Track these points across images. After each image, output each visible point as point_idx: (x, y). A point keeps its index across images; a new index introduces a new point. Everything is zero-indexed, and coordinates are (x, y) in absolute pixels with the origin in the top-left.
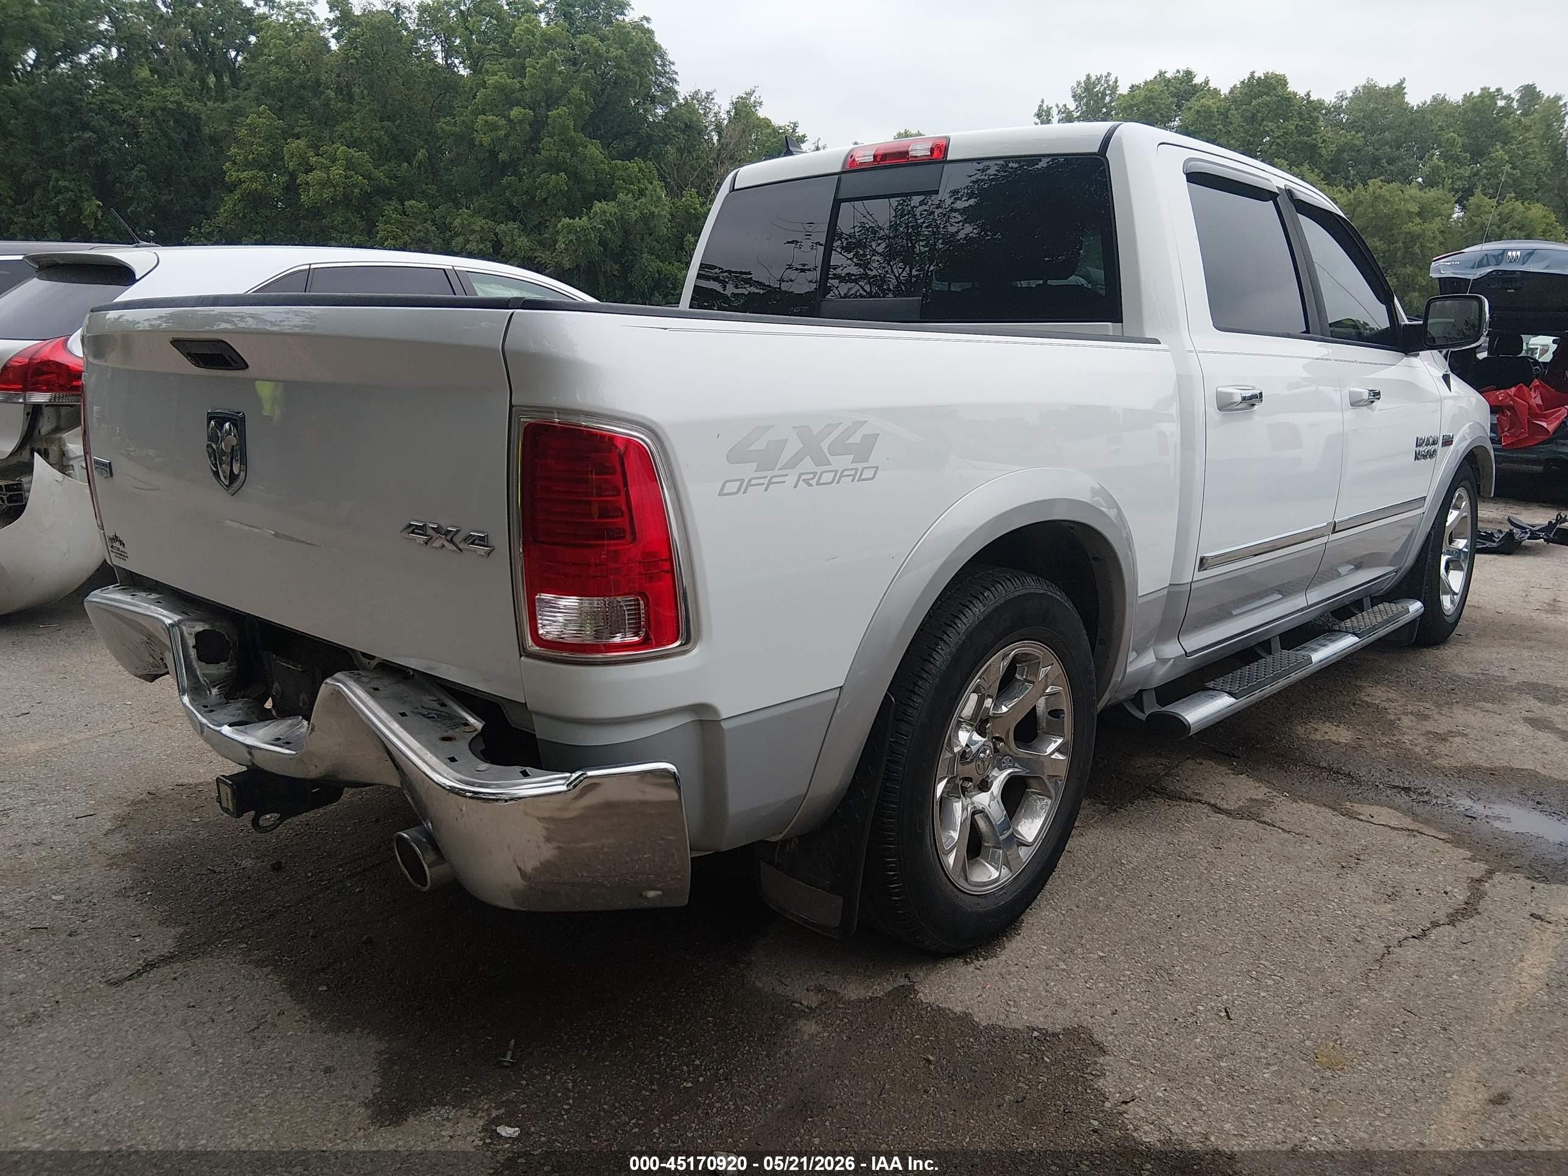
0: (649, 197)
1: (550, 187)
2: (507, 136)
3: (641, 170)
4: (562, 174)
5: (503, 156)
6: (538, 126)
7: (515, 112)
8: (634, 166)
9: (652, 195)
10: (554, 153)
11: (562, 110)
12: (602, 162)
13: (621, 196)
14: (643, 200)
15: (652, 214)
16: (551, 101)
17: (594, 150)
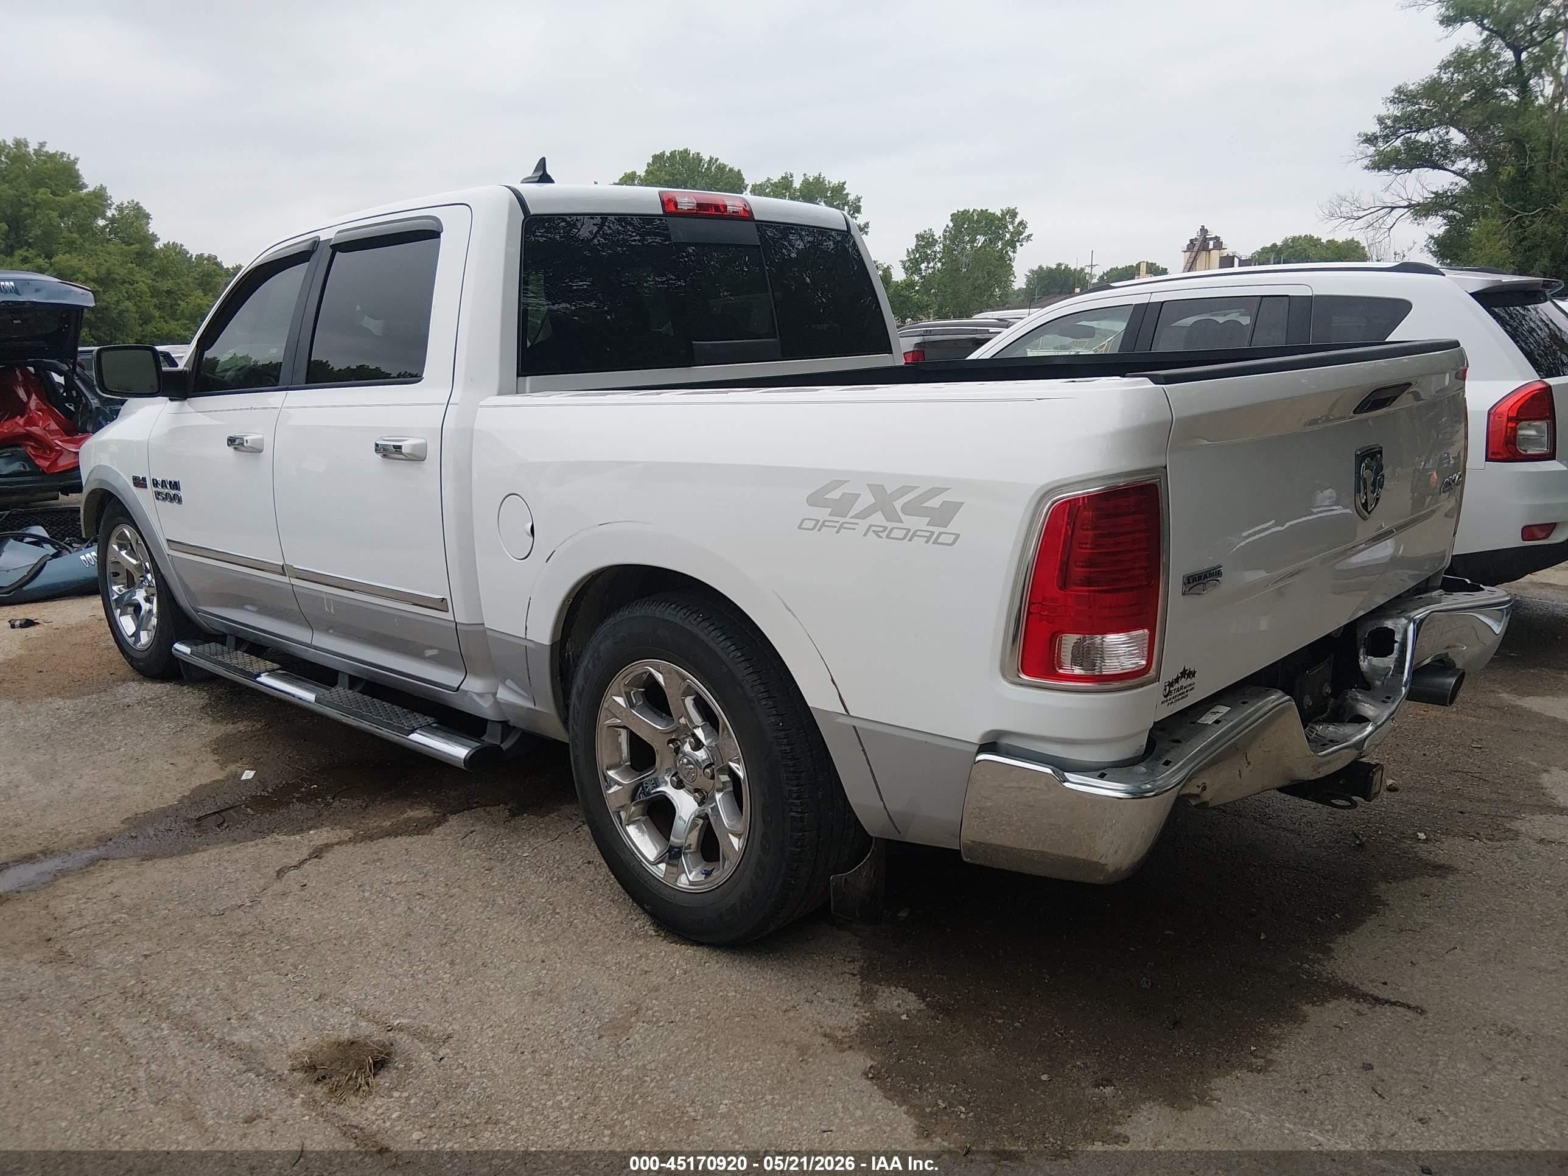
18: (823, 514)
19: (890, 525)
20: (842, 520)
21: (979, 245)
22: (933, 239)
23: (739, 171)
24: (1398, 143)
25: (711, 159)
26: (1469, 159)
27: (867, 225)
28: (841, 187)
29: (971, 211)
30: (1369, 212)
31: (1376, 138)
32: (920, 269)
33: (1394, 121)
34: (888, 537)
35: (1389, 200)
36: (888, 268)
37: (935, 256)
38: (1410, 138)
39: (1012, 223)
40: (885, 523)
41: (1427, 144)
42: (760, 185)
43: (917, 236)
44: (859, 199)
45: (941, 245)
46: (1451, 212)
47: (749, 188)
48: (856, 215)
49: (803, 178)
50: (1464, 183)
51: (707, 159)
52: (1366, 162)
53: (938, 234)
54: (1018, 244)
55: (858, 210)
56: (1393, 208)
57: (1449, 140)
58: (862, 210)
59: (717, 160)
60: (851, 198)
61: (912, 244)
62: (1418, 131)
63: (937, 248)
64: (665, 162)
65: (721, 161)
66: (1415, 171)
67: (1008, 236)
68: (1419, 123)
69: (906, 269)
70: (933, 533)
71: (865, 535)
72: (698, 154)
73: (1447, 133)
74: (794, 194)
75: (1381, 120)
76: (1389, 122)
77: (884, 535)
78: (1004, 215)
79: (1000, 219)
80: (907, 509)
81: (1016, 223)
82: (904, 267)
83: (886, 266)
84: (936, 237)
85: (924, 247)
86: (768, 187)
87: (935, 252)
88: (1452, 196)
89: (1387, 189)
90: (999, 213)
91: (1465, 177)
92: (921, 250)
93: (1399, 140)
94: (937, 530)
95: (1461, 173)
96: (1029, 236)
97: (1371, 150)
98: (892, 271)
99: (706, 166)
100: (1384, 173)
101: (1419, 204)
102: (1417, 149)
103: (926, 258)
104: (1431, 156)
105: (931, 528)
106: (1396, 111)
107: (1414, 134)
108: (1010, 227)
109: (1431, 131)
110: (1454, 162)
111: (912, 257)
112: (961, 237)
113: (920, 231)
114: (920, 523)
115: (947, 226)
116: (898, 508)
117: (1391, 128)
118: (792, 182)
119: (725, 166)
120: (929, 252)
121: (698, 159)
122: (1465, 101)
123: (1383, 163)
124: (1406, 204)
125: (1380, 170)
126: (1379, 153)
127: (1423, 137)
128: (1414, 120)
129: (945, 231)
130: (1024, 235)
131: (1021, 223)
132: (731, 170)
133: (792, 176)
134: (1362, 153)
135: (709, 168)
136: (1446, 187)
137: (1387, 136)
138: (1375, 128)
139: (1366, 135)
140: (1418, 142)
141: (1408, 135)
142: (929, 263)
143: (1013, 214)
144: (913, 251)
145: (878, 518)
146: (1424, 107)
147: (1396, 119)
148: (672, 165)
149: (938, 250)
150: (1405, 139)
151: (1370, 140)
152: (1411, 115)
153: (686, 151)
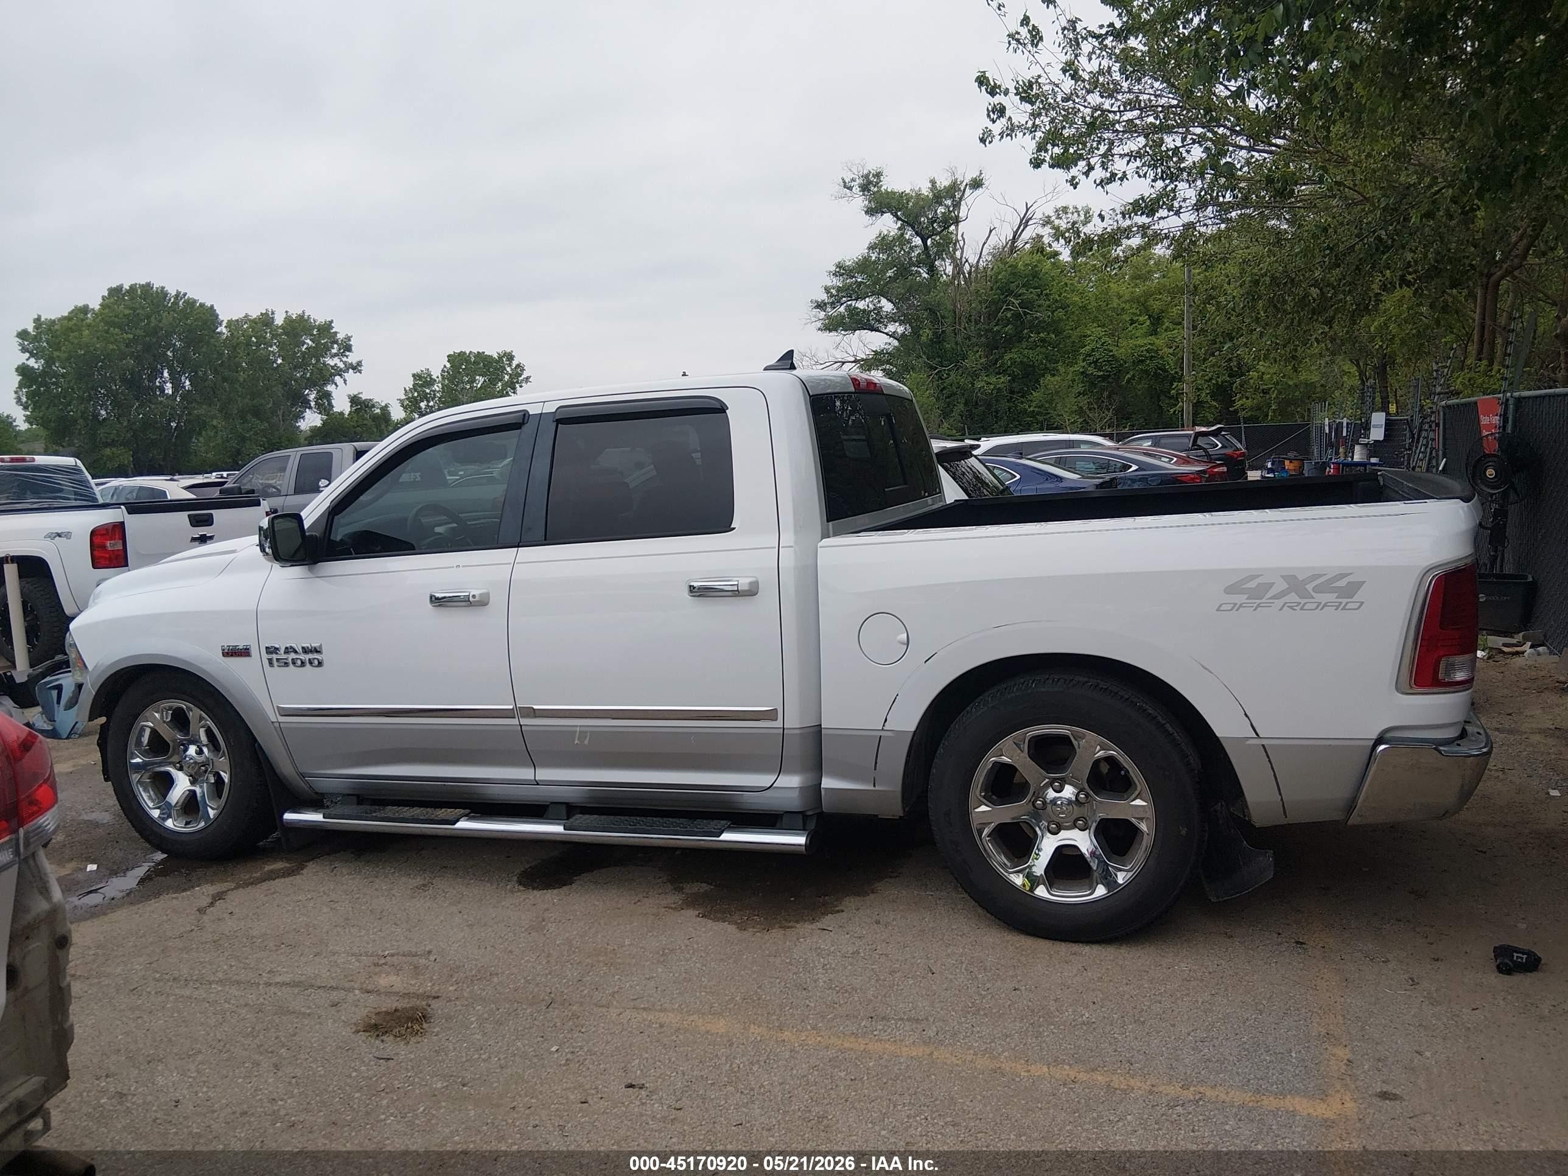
18: (1241, 598)
19: (1303, 601)
20: (1258, 601)
21: (479, 386)
22: (431, 378)
23: (212, 306)
24: (842, 309)
25: (178, 293)
26: (897, 324)
27: (359, 364)
28: (328, 325)
29: (468, 352)
30: (824, 366)
31: (825, 304)
32: (420, 408)
33: (838, 291)
34: (1302, 609)
35: (840, 356)
36: (386, 406)
37: (434, 395)
38: (851, 305)
39: (510, 365)
40: (1298, 600)
41: (864, 311)
42: (237, 320)
43: (414, 375)
44: (349, 338)
45: (440, 385)
46: (888, 367)
47: (224, 324)
48: (347, 353)
49: (285, 316)
50: (896, 343)
51: (174, 293)
52: (819, 324)
53: (436, 373)
54: (517, 385)
55: (348, 348)
56: (843, 363)
57: (881, 308)
58: (353, 349)
59: (185, 294)
60: (340, 336)
61: (410, 383)
62: (857, 300)
63: (436, 387)
64: (124, 295)
65: (190, 295)
66: (857, 332)
67: (507, 377)
68: (855, 292)
69: (405, 408)
70: (1341, 603)
71: (1280, 610)
72: (163, 288)
73: (879, 302)
74: (275, 330)
75: (827, 290)
76: (834, 292)
77: (1297, 608)
78: (500, 358)
79: (497, 362)
80: (1317, 589)
81: (514, 366)
82: (402, 406)
83: (383, 404)
84: (434, 377)
85: (422, 386)
86: (246, 323)
87: (434, 391)
88: (887, 353)
89: (837, 347)
90: (495, 356)
91: (896, 338)
92: (419, 389)
93: (843, 307)
94: (1344, 601)
95: (892, 335)
96: (528, 378)
97: (822, 314)
98: (390, 409)
99: (172, 300)
100: (834, 333)
101: (863, 360)
102: (858, 314)
103: (425, 397)
104: (868, 320)
105: (1340, 600)
106: (837, 282)
107: (854, 302)
108: (508, 369)
109: (867, 299)
110: (886, 326)
111: (410, 395)
112: (460, 377)
113: (417, 370)
114: (1331, 597)
115: (445, 366)
116: (1310, 590)
117: (837, 296)
118: (273, 318)
119: (195, 301)
120: (428, 391)
121: (163, 293)
122: (890, 277)
123: (832, 325)
124: (853, 359)
125: (830, 331)
126: (828, 317)
127: (861, 305)
128: (853, 290)
129: (443, 371)
130: (523, 377)
131: (518, 366)
132: (202, 305)
133: (273, 313)
134: (815, 316)
135: (176, 303)
136: (883, 346)
137: (833, 303)
138: (823, 297)
139: (817, 302)
140: (857, 308)
141: (849, 303)
142: (428, 402)
143: (510, 357)
144: (410, 389)
145: (1293, 597)
146: (859, 280)
147: (839, 289)
148: (132, 299)
149: (437, 389)
150: (847, 306)
151: (821, 306)
152: (851, 285)
153: (148, 284)
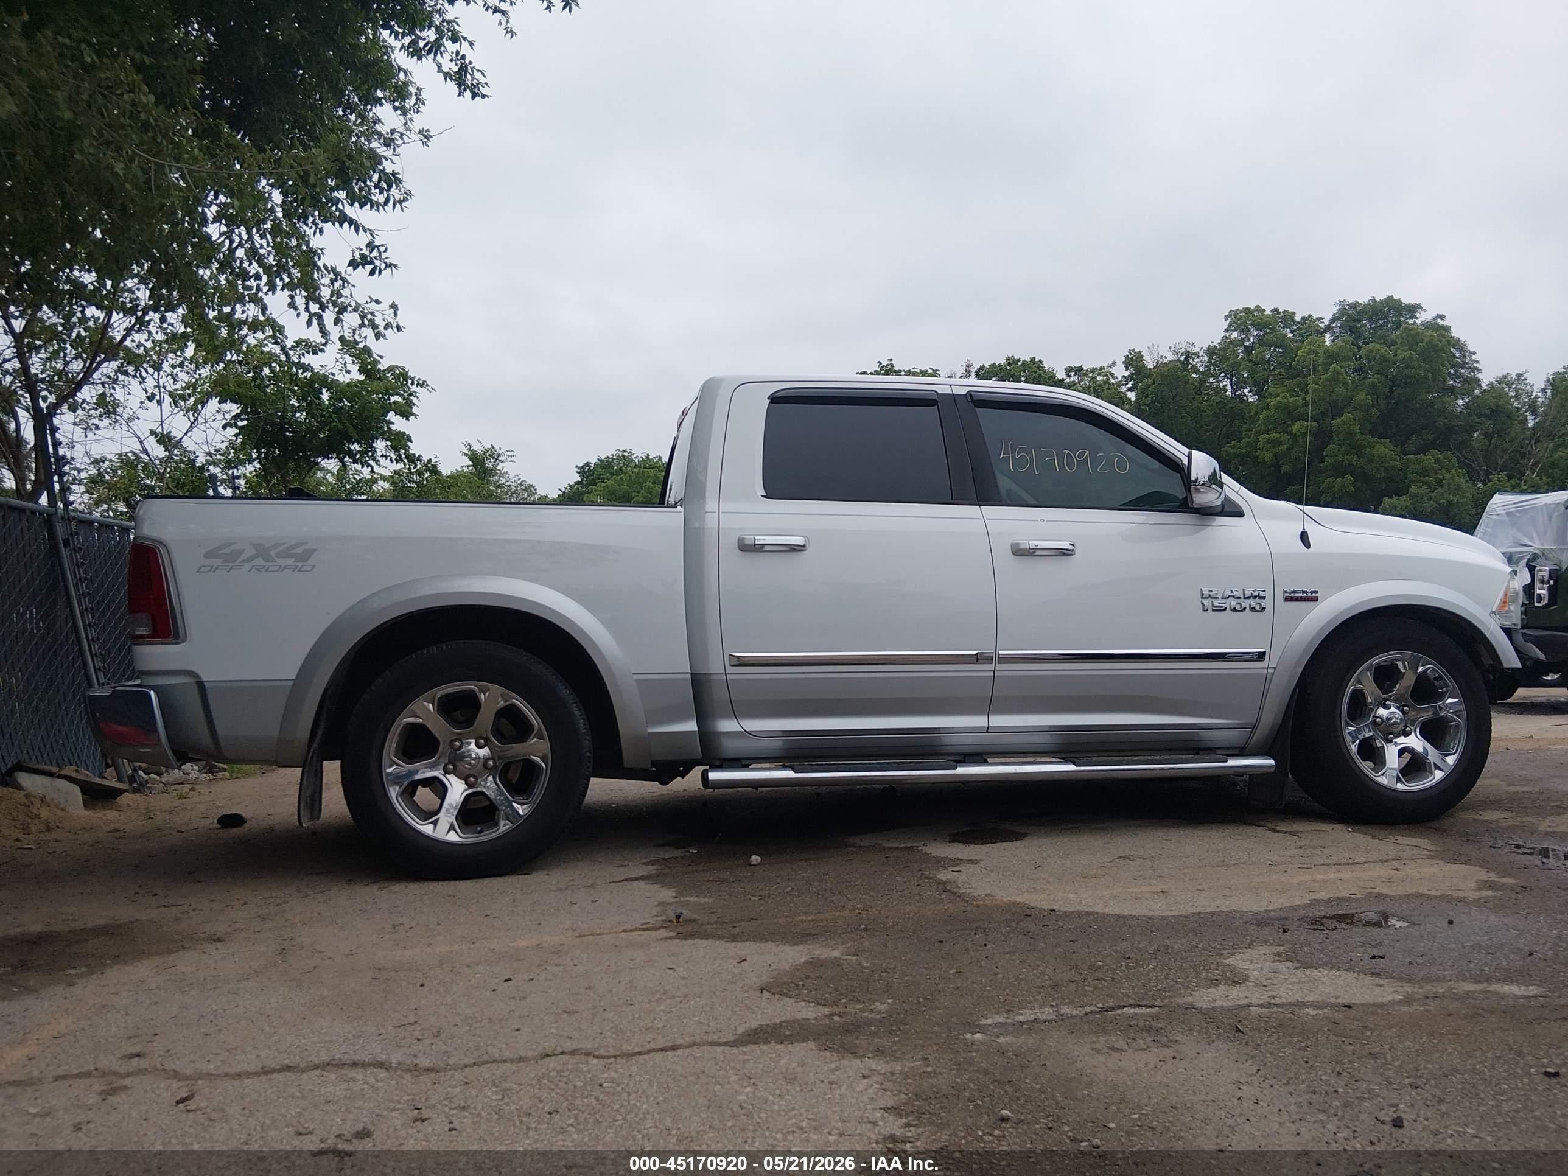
0: (1446, 487)
1: (1336, 489)
2: (1289, 449)
3: (1437, 461)
4: (1348, 476)
5: (1285, 468)
6: (1323, 437)
7: (1297, 427)
8: (1428, 459)
9: (1449, 484)
10: (1339, 458)
11: (1347, 416)
12: (1395, 460)
13: (1413, 489)
14: (1440, 490)
15: (1450, 503)
16: (1336, 412)
17: (1384, 449)
